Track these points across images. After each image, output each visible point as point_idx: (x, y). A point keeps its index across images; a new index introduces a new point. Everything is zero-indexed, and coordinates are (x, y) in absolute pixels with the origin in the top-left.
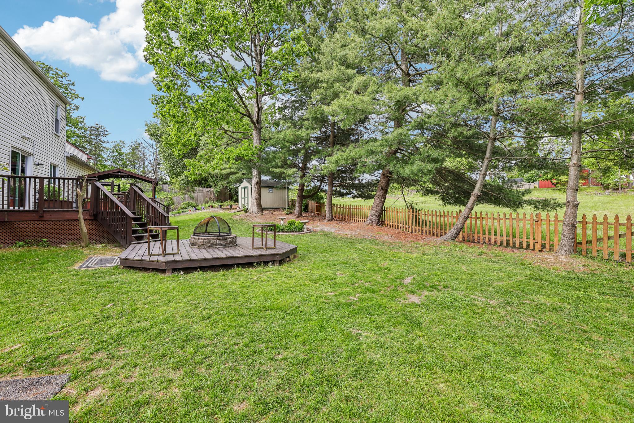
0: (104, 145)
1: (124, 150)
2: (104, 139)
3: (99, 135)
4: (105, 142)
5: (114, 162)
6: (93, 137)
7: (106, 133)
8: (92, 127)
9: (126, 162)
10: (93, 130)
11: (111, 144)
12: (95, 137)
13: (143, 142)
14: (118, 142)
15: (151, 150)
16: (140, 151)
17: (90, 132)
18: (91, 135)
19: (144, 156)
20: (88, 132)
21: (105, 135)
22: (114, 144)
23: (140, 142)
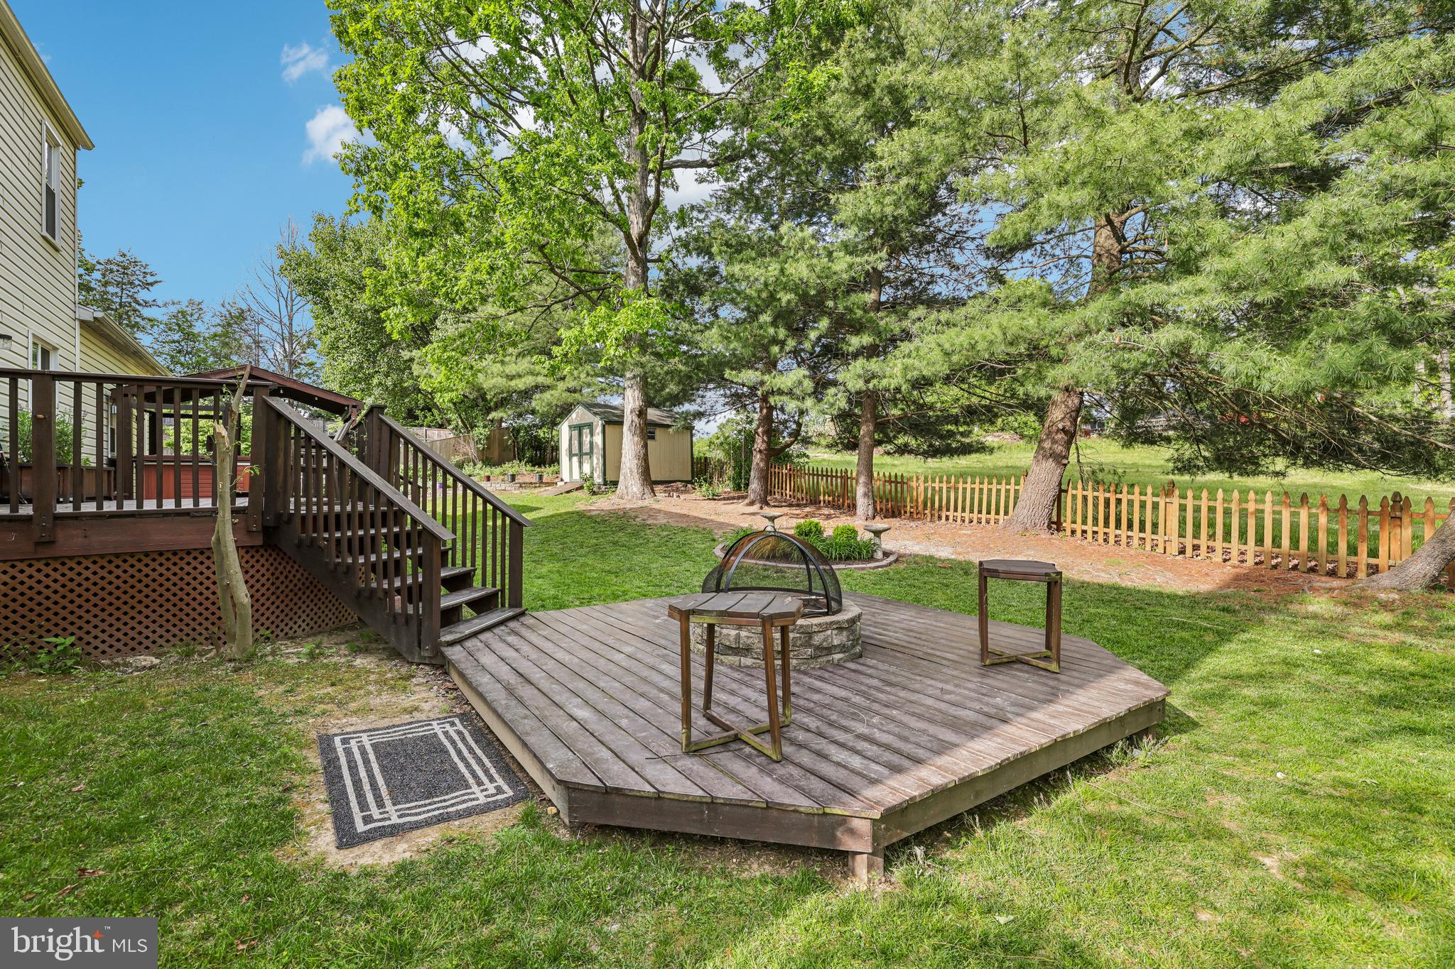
0: (146, 312)
1: (198, 328)
2: (143, 295)
3: (131, 283)
4: (146, 304)
5: (172, 357)
6: (111, 289)
7: (150, 279)
8: (109, 262)
9: (205, 360)
10: (112, 271)
11: (164, 310)
12: (118, 290)
13: (255, 307)
14: (185, 303)
15: (277, 327)
16: (246, 331)
17: (104, 275)
18: (106, 284)
19: (257, 343)
20: (97, 275)
21: (147, 285)
22: (173, 309)
23: (245, 307)
